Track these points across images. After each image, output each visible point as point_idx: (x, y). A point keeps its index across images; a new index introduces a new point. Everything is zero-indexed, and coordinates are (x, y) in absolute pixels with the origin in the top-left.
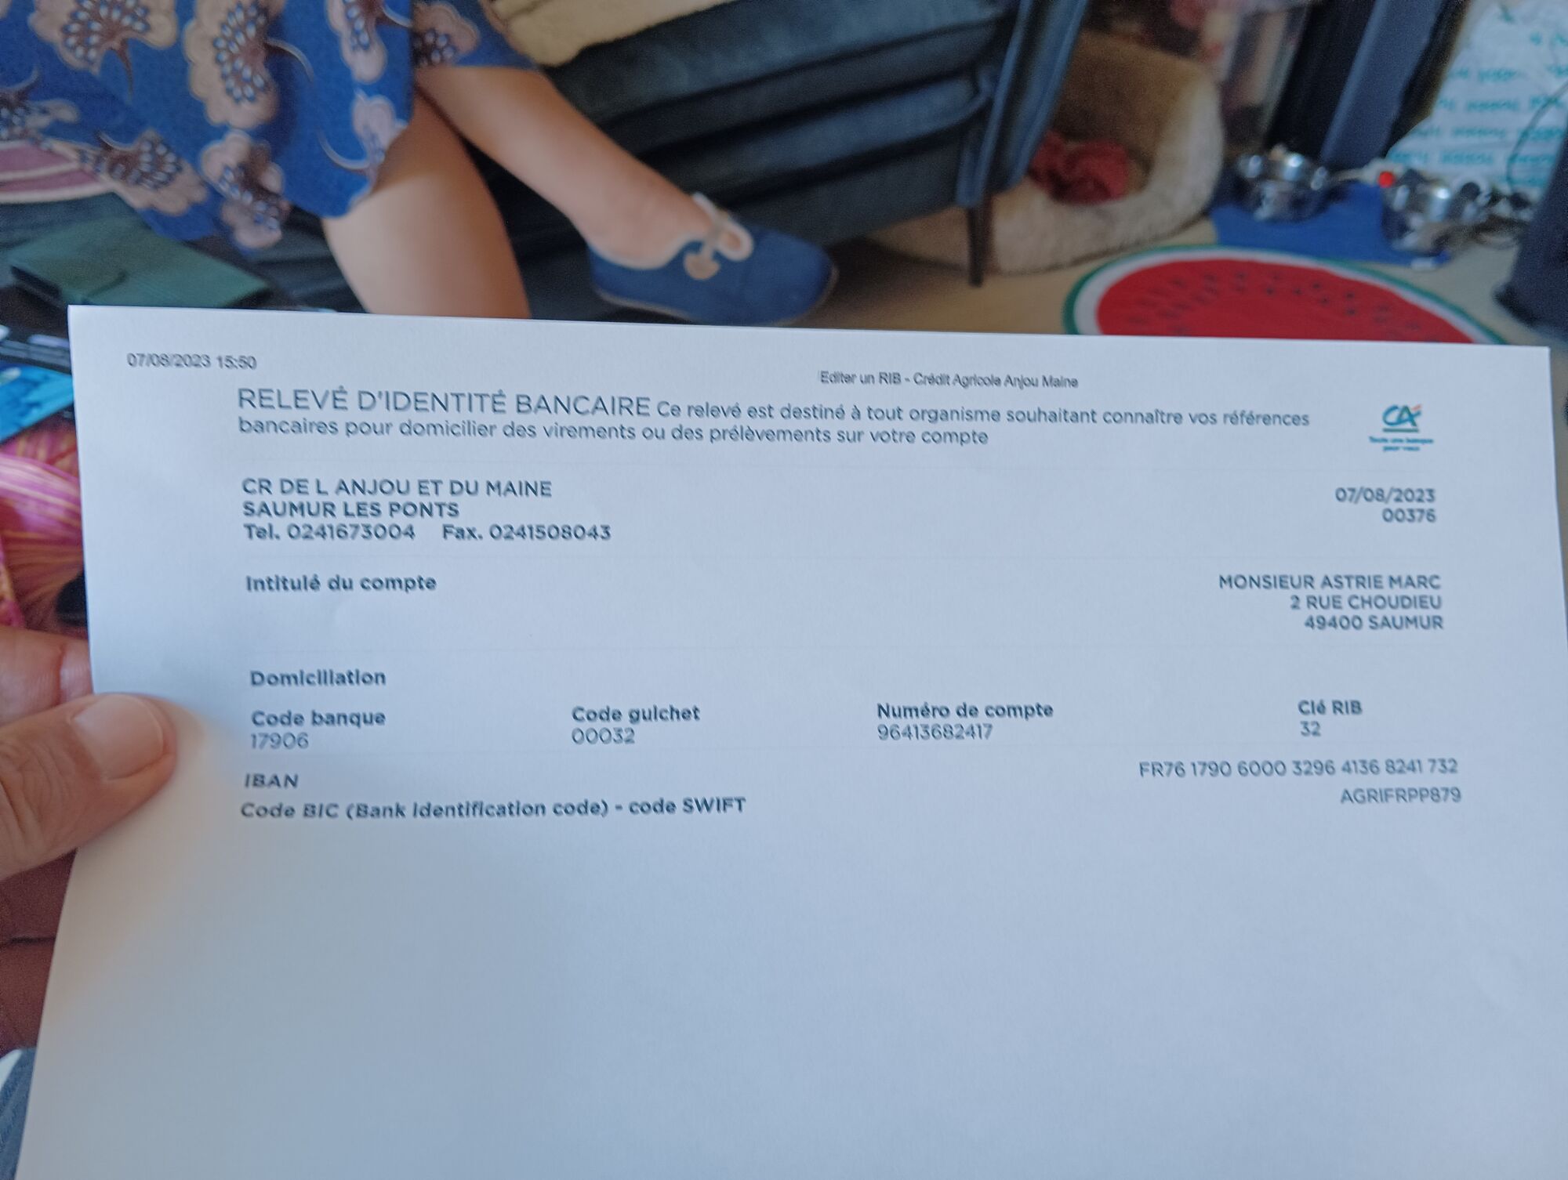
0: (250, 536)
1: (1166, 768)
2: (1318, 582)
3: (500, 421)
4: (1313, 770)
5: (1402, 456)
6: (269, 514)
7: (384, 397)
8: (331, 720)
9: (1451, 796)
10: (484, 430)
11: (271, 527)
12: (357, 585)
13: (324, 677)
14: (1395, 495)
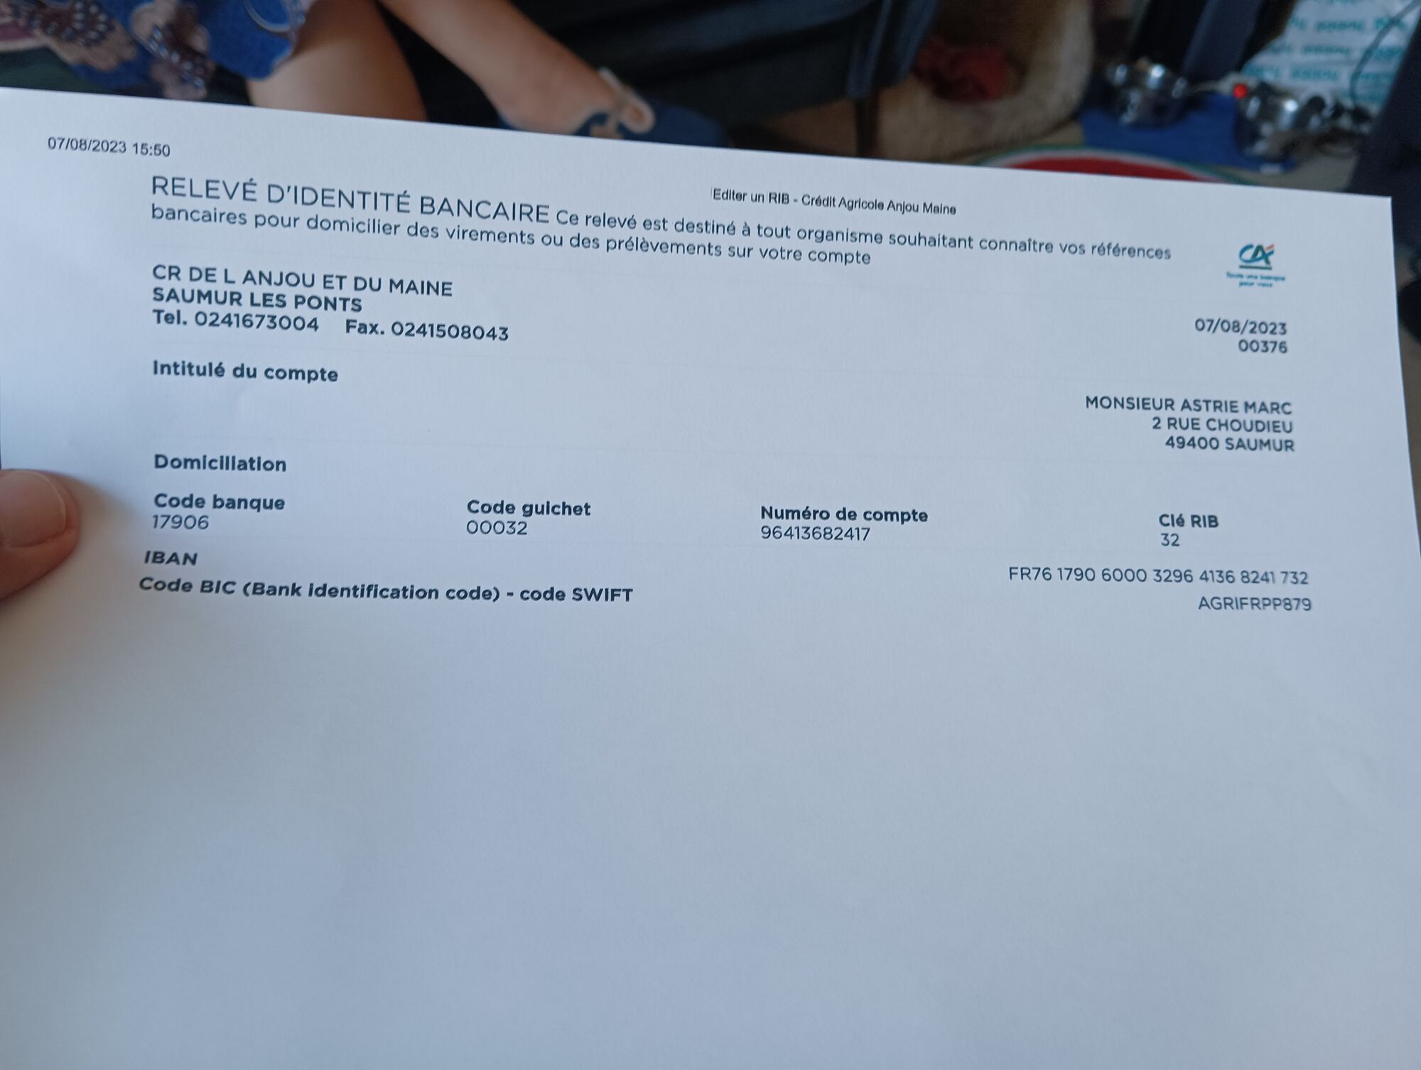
0: (159, 321)
1: (1033, 573)
2: (1178, 405)
3: (405, 221)
4: (1172, 578)
5: (1256, 290)
6: (178, 301)
7: (292, 190)
8: (231, 504)
9: (1302, 606)
10: (387, 229)
11: (179, 312)
12: (260, 373)
13: (226, 463)
14: (1250, 327)
